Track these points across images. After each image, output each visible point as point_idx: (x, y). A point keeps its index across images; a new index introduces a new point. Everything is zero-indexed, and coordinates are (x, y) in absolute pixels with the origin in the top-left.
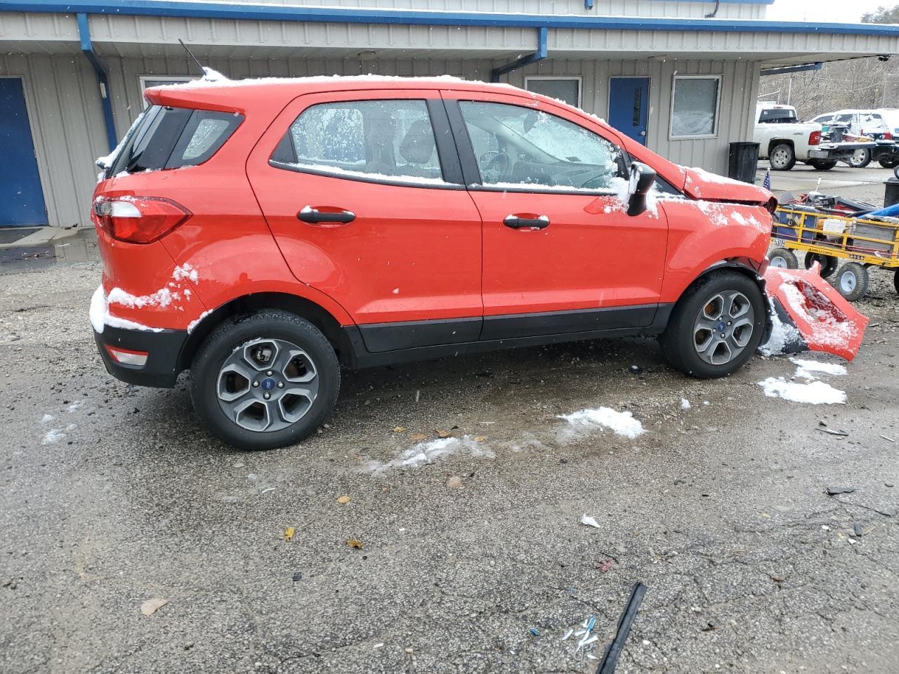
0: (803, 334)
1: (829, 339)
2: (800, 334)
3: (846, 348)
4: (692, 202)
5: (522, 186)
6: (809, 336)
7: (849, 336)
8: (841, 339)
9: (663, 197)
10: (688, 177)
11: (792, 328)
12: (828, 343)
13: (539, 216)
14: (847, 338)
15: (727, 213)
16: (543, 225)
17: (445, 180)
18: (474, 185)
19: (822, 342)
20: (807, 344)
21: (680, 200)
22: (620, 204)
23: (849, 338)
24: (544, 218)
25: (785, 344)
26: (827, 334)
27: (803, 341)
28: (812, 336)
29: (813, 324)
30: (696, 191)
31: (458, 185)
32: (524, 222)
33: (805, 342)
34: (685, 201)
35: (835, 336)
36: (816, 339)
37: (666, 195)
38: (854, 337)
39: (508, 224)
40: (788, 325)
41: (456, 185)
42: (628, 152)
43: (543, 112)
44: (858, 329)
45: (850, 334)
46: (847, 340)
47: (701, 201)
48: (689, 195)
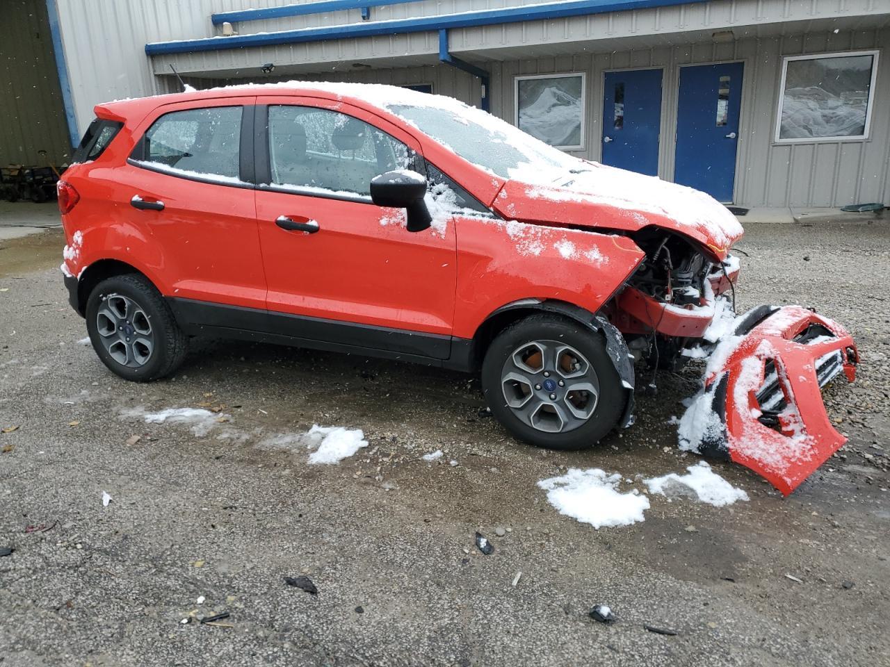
0: (728, 433)
1: (760, 452)
2: (724, 432)
3: (782, 472)
4: (500, 222)
5: (307, 189)
6: (734, 439)
7: (794, 457)
8: (778, 457)
9: (462, 213)
10: (503, 190)
11: (719, 420)
12: (756, 457)
13: (308, 220)
14: (788, 459)
15: (548, 241)
16: (314, 230)
17: (241, 180)
18: (262, 185)
19: (748, 452)
20: (728, 449)
21: (485, 219)
22: (401, 217)
23: (793, 460)
24: (313, 223)
25: (702, 441)
26: (761, 443)
27: (725, 444)
28: (739, 439)
29: (749, 424)
30: (510, 210)
31: (250, 184)
32: (295, 225)
33: (727, 445)
34: (492, 220)
35: (771, 451)
36: (742, 446)
37: (467, 211)
38: (803, 462)
39: (280, 224)
40: (717, 415)
41: (248, 184)
42: (425, 158)
43: (343, 113)
44: (817, 452)
45: (797, 454)
46: (789, 462)
47: (515, 222)
48: (498, 214)
